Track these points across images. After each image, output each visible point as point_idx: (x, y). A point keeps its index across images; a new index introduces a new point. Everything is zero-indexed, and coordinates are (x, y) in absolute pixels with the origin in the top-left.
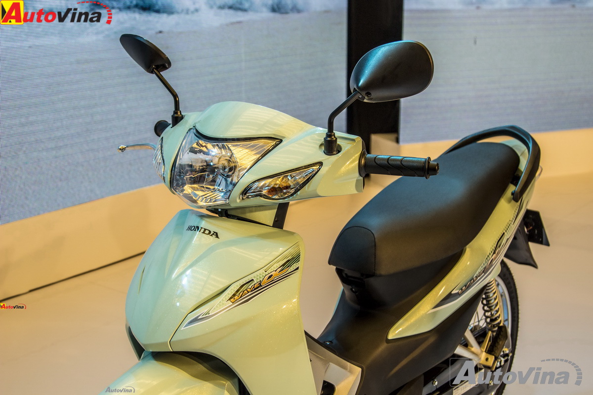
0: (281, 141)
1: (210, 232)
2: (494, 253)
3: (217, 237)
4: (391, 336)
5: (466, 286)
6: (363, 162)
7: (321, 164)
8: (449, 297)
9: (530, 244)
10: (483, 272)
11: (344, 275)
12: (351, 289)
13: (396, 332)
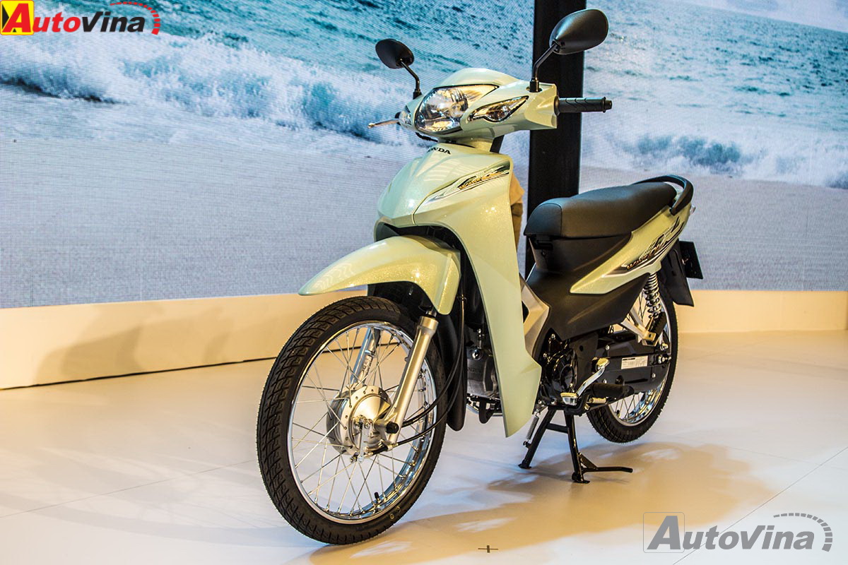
0: (498, 87)
1: (444, 150)
2: (656, 246)
3: (449, 153)
4: (573, 290)
5: (633, 263)
6: (557, 103)
7: (527, 97)
8: (621, 270)
9: (687, 279)
10: (647, 258)
11: (536, 242)
12: (542, 253)
13: (577, 288)
